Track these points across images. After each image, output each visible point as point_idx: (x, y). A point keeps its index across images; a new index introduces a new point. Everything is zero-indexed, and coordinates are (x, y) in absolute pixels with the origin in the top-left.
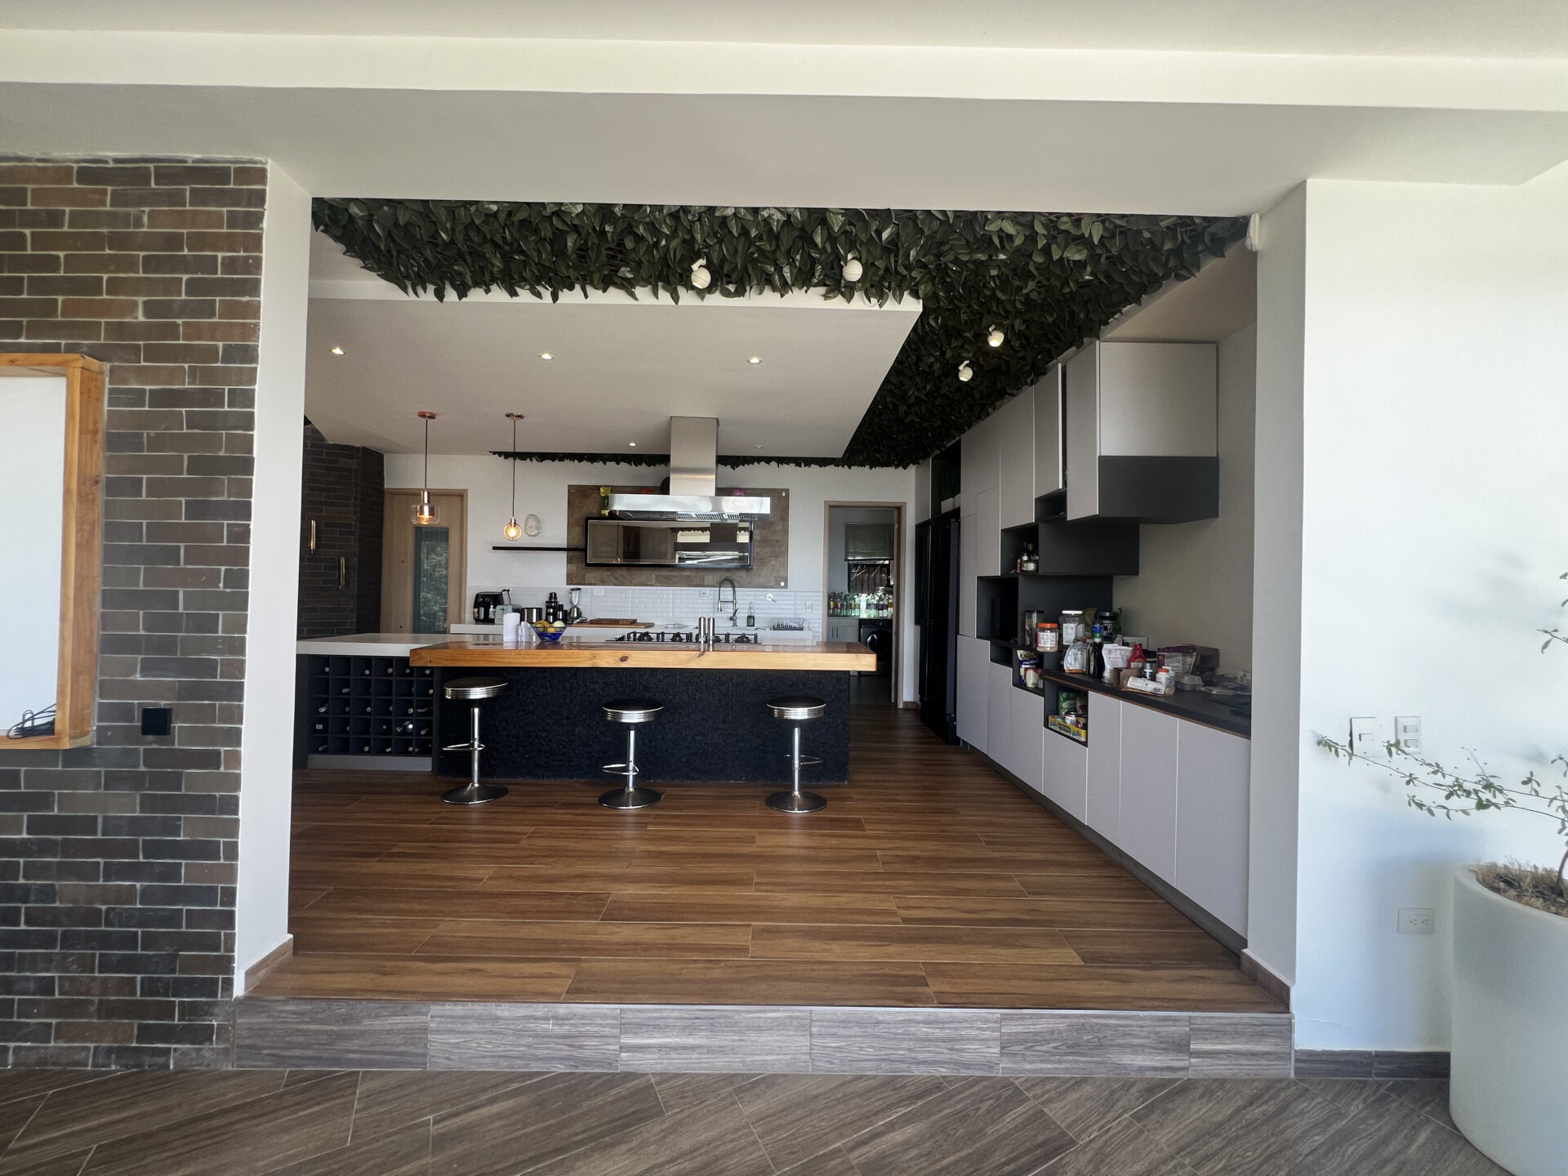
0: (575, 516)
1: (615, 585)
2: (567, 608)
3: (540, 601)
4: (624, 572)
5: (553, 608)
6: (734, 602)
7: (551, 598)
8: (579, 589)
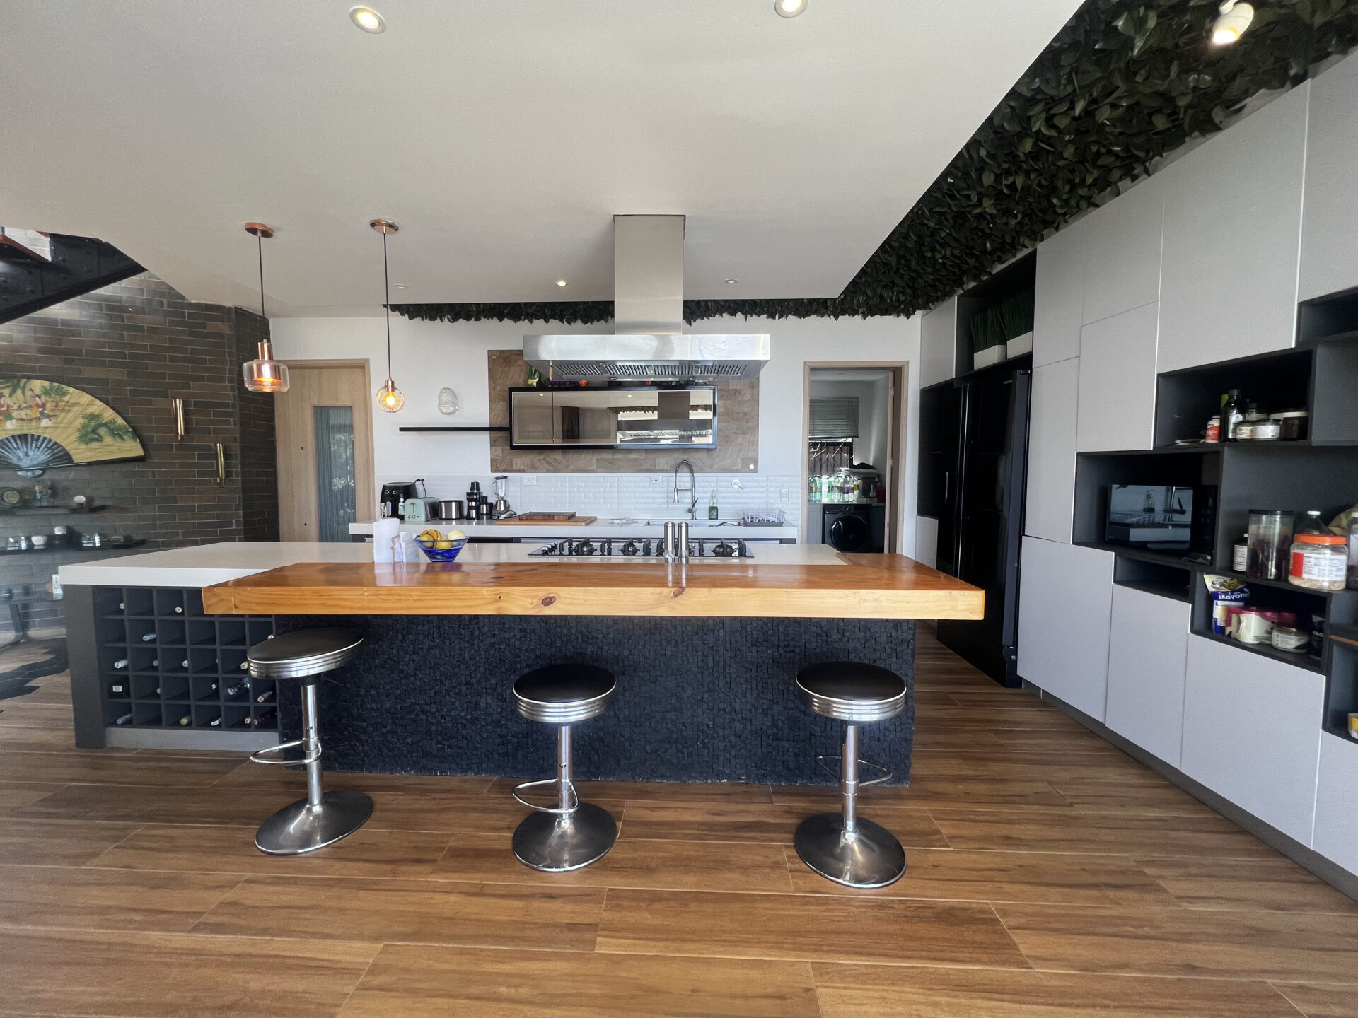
0: (498, 388)
1: (548, 471)
2: (492, 500)
3: (459, 492)
4: (558, 456)
5: (476, 500)
6: (692, 489)
7: (472, 488)
8: (506, 477)
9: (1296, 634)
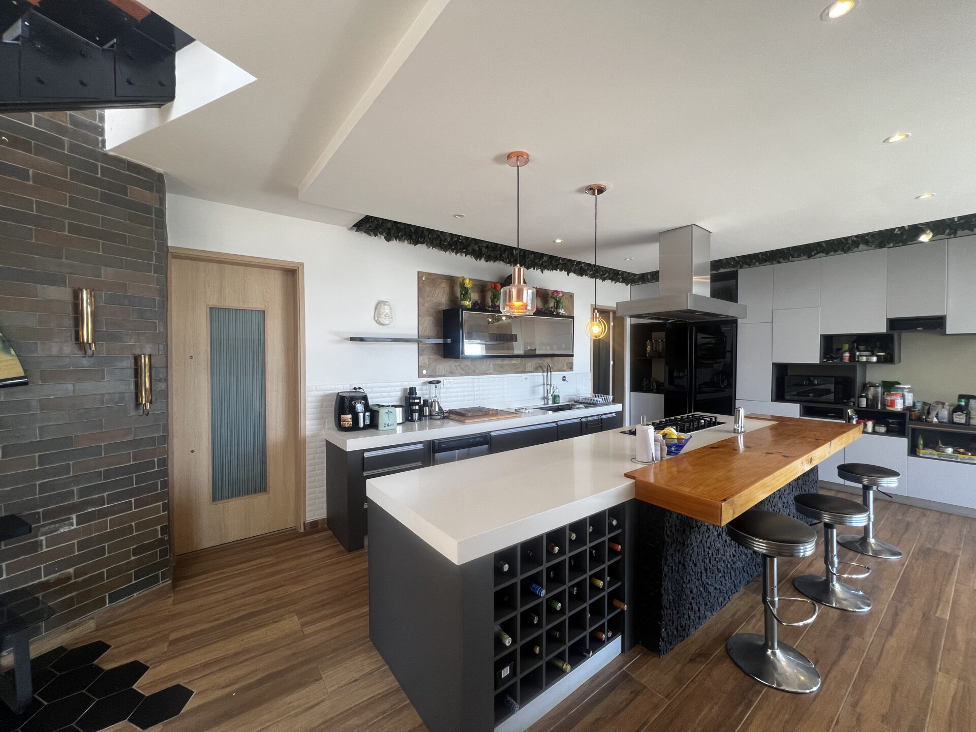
0: (426, 305)
1: (462, 375)
4: (469, 363)
5: (418, 404)
7: (410, 393)
8: (439, 382)
9: (884, 427)
